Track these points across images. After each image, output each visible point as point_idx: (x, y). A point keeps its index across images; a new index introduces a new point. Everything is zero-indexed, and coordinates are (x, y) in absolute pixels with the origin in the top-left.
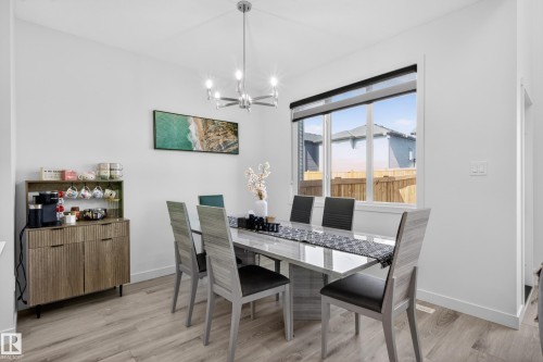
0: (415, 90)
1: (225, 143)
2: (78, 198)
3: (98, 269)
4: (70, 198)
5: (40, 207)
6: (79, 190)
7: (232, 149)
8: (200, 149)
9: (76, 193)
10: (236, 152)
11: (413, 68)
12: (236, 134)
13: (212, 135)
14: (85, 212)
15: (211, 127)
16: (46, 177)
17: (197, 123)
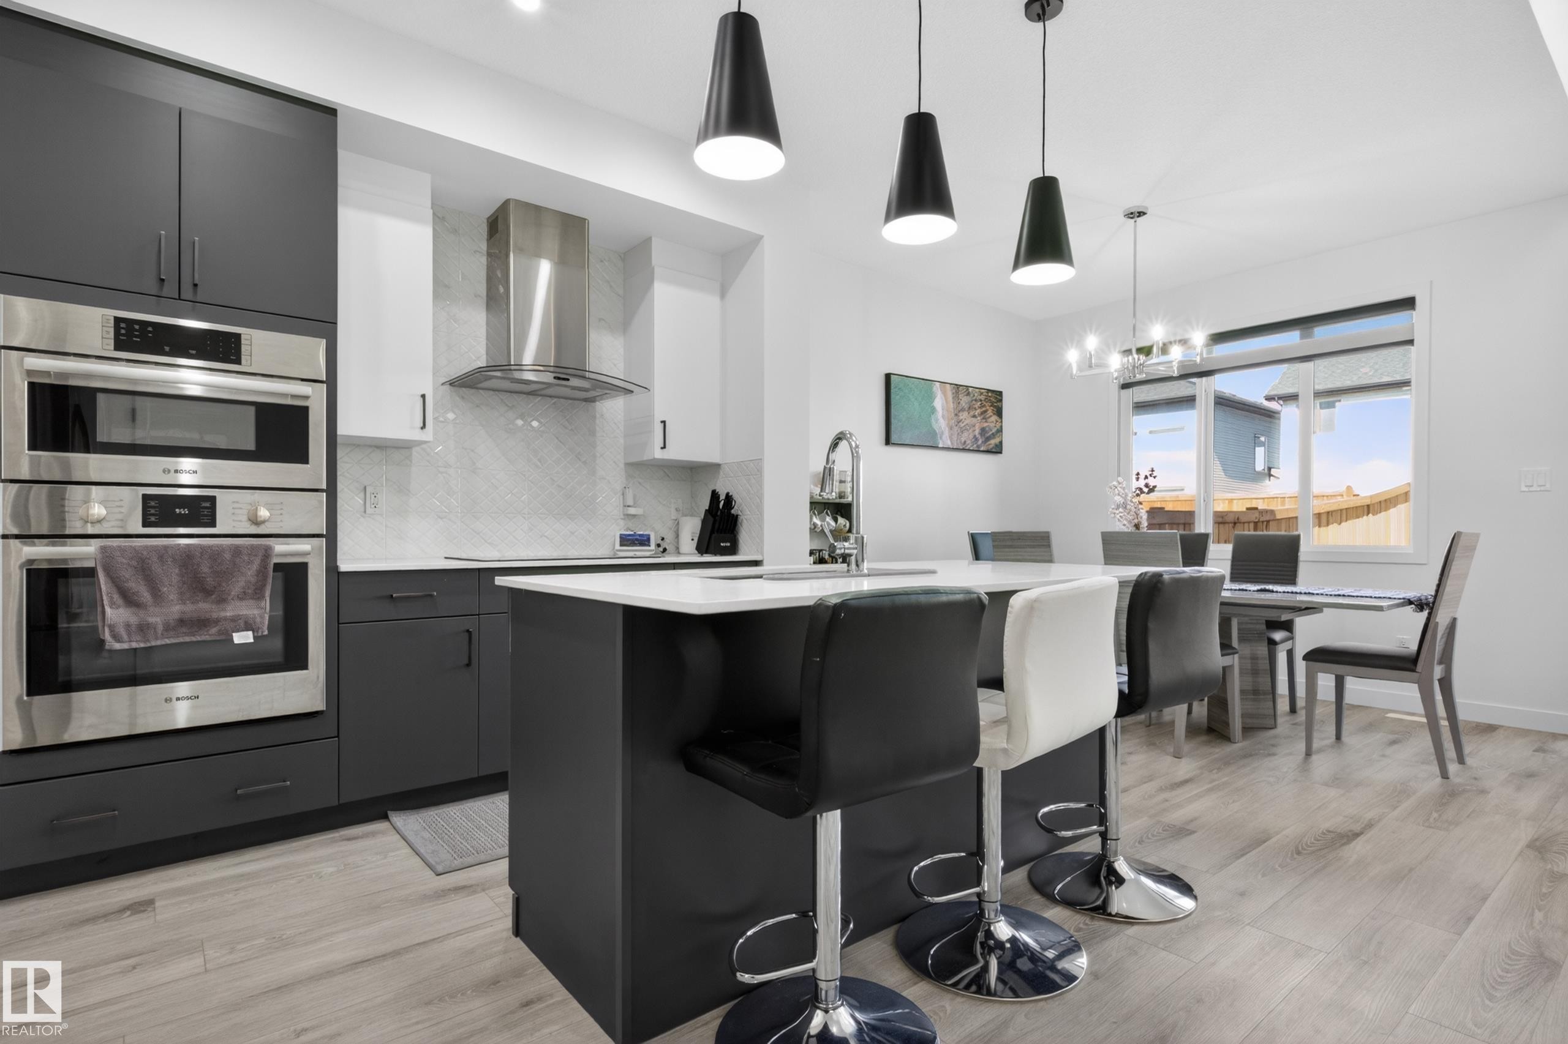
0: (1411, 342)
1: (983, 431)
7: (993, 442)
8: (949, 444)
10: (998, 450)
11: (1408, 303)
12: (999, 413)
13: (964, 415)
15: (965, 400)
17: (944, 393)
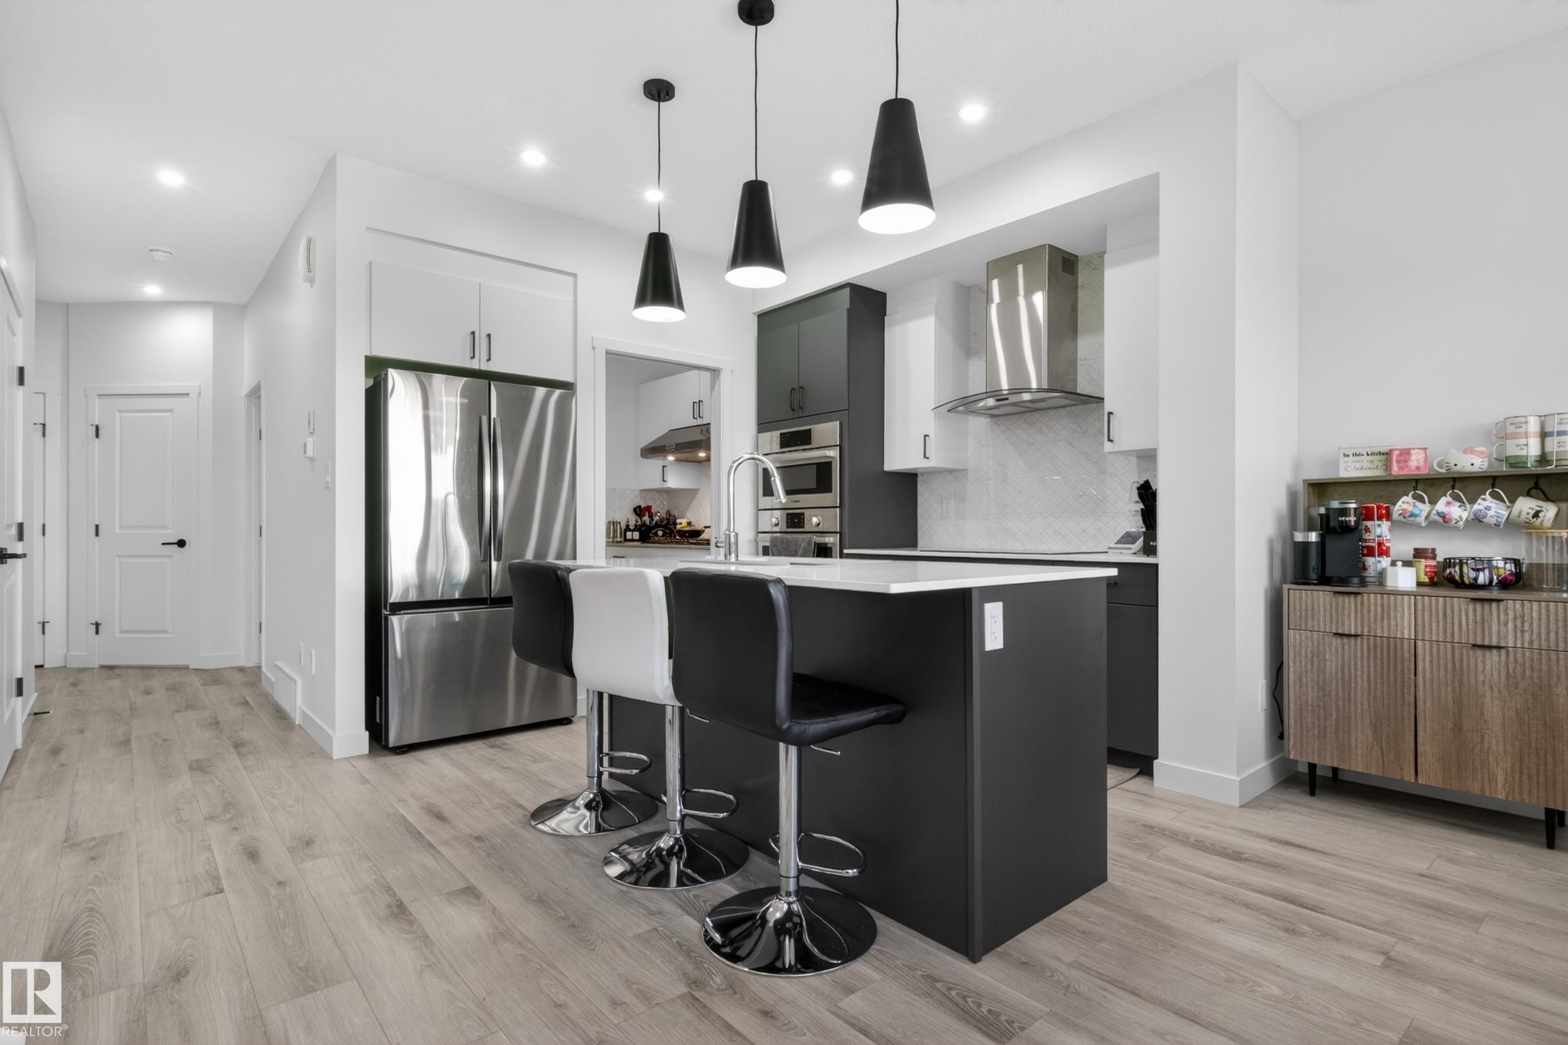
2: (1432, 525)
3: (1458, 729)
4: (1407, 523)
5: (1313, 537)
6: (1433, 502)
9: (1424, 509)
14: (1448, 563)
16: (1349, 470)
